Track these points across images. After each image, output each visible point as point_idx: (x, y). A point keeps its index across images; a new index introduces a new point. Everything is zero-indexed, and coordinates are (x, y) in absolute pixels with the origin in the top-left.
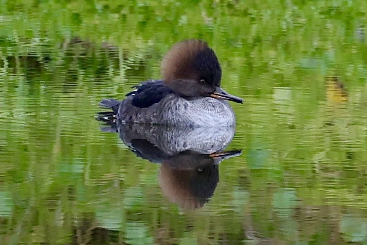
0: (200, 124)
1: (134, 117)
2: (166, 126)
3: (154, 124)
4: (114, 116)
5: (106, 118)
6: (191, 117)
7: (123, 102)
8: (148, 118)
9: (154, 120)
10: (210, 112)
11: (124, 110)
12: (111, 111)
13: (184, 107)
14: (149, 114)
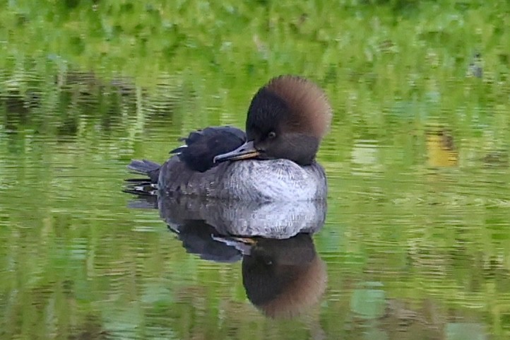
0: (270, 195)
1: (183, 188)
2: (228, 199)
3: (212, 198)
4: (153, 185)
5: (141, 188)
6: (257, 183)
7: (165, 167)
8: (202, 188)
9: (211, 192)
10: (282, 176)
11: (168, 176)
12: (147, 177)
13: (248, 170)
14: (205, 182)
